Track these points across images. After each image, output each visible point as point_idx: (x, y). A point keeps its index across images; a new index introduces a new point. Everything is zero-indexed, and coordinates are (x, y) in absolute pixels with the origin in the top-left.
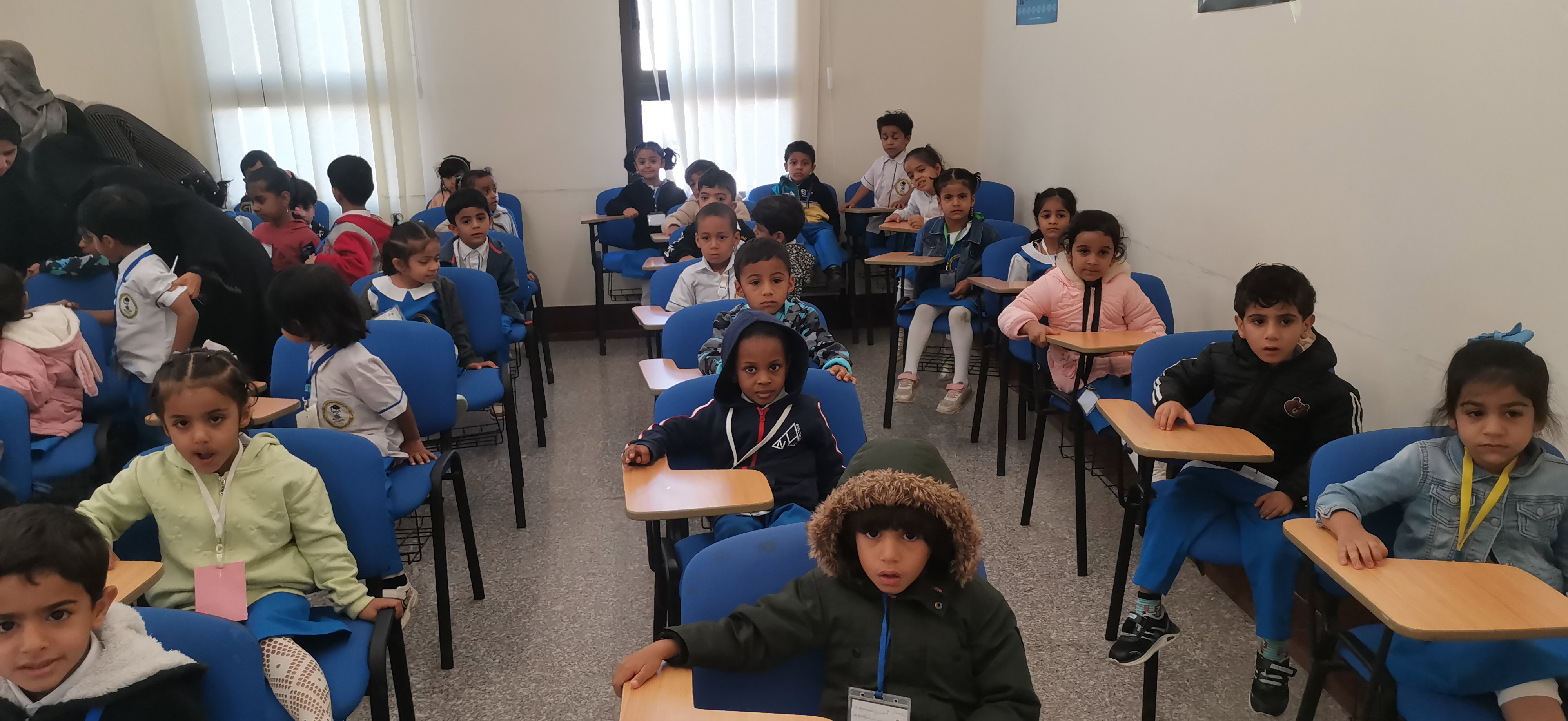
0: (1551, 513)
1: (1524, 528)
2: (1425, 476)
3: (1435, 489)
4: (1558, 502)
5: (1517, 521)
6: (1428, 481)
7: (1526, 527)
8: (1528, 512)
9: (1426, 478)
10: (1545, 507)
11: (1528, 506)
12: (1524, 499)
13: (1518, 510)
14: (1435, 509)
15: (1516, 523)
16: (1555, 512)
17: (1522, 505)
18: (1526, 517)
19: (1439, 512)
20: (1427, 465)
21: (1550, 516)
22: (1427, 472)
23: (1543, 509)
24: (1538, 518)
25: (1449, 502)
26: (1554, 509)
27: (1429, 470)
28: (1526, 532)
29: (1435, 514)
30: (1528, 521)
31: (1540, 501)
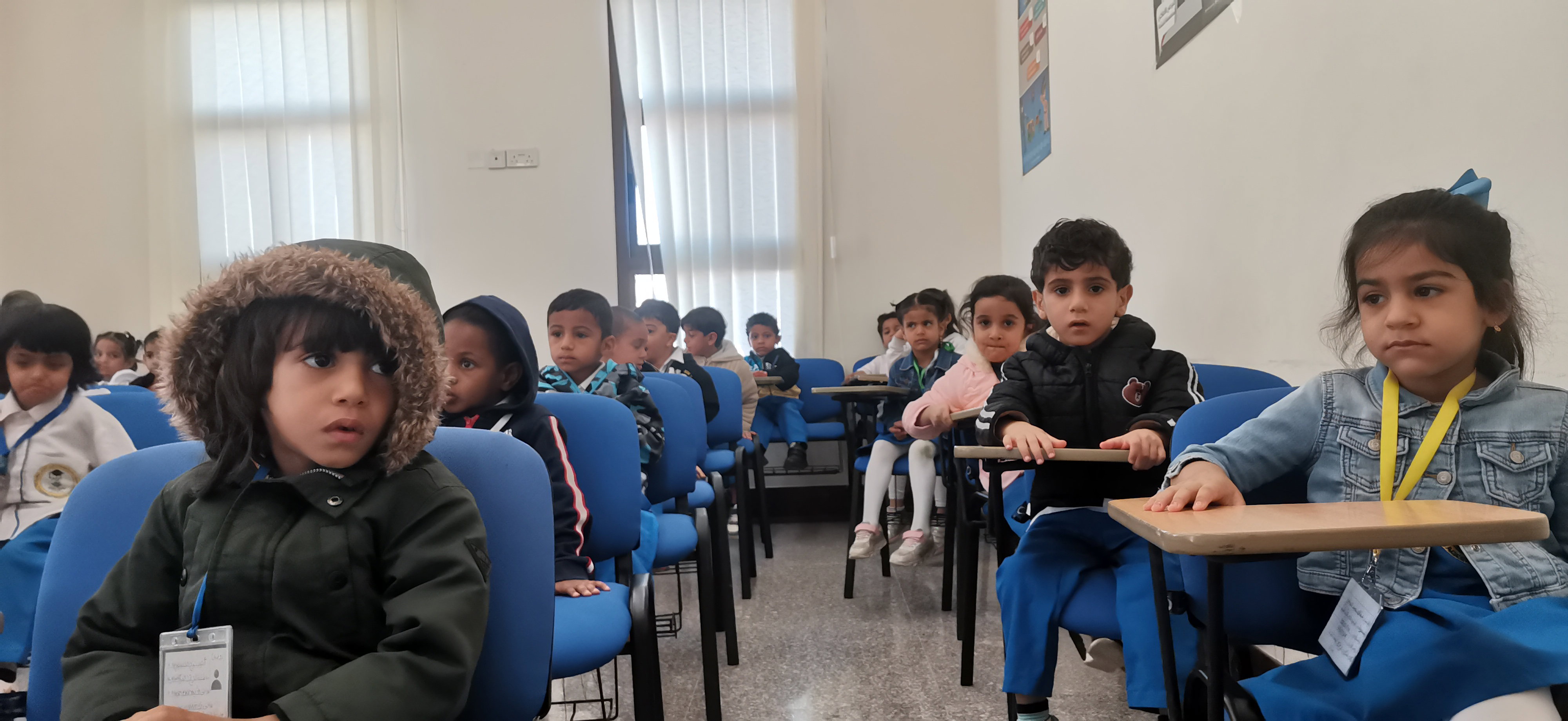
0: (1536, 459)
1: (1492, 484)
2: (1329, 415)
3: (1344, 433)
4: (1545, 442)
5: (1480, 472)
6: (1334, 422)
7: (1495, 482)
8: (1496, 457)
9: (1331, 418)
10: (1526, 449)
11: (1494, 447)
12: (1487, 438)
13: (1479, 454)
14: (1347, 465)
15: (1476, 478)
16: (1542, 456)
17: (1485, 447)
18: (1493, 465)
19: (1353, 470)
20: (1330, 398)
21: (1534, 463)
22: (1332, 409)
23: (1522, 452)
24: (1512, 465)
25: (1367, 450)
26: (1540, 452)
27: (1335, 405)
28: (1498, 492)
29: (1348, 473)
30: (1498, 472)
31: (1514, 440)
